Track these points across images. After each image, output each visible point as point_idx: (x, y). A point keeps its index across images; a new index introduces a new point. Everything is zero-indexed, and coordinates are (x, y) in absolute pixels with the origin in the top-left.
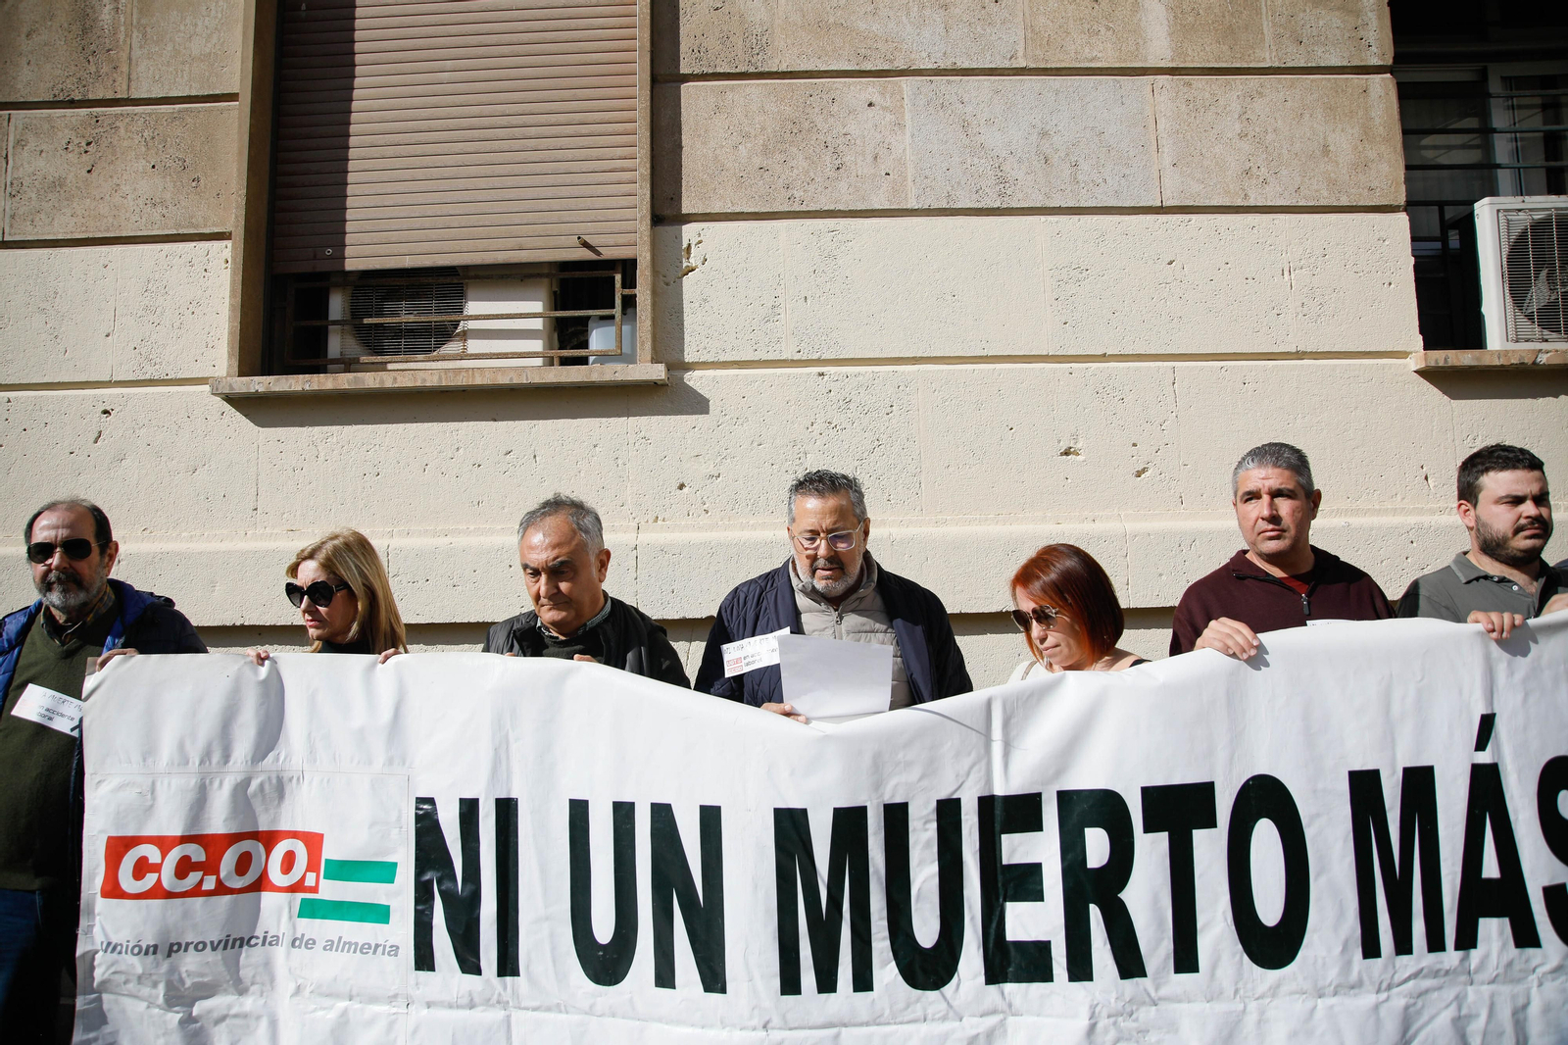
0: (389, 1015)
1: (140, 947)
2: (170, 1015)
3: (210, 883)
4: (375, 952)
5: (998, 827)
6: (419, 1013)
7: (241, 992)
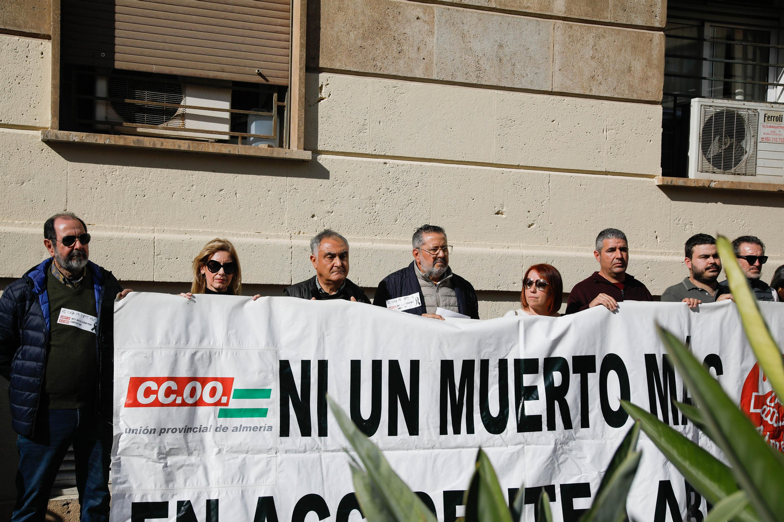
0: (267, 458)
1: (148, 430)
2: (158, 464)
3: (179, 401)
4: (260, 430)
5: (522, 371)
6: (281, 456)
7: (190, 454)
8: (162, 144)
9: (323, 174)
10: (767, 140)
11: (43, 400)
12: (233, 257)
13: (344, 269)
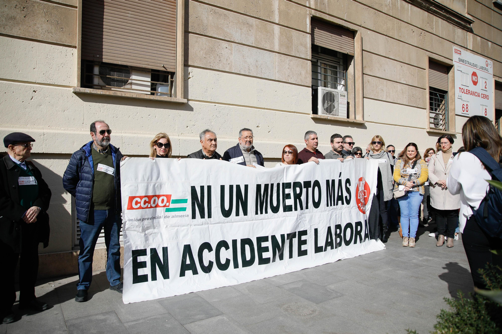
0: (187, 228)
1: (137, 219)
2: (142, 234)
3: (149, 206)
4: (183, 217)
5: (285, 188)
6: (193, 227)
7: (154, 228)
8: (125, 94)
9: (191, 109)
10: (341, 104)
11: (92, 205)
12: (168, 141)
13: (216, 146)
